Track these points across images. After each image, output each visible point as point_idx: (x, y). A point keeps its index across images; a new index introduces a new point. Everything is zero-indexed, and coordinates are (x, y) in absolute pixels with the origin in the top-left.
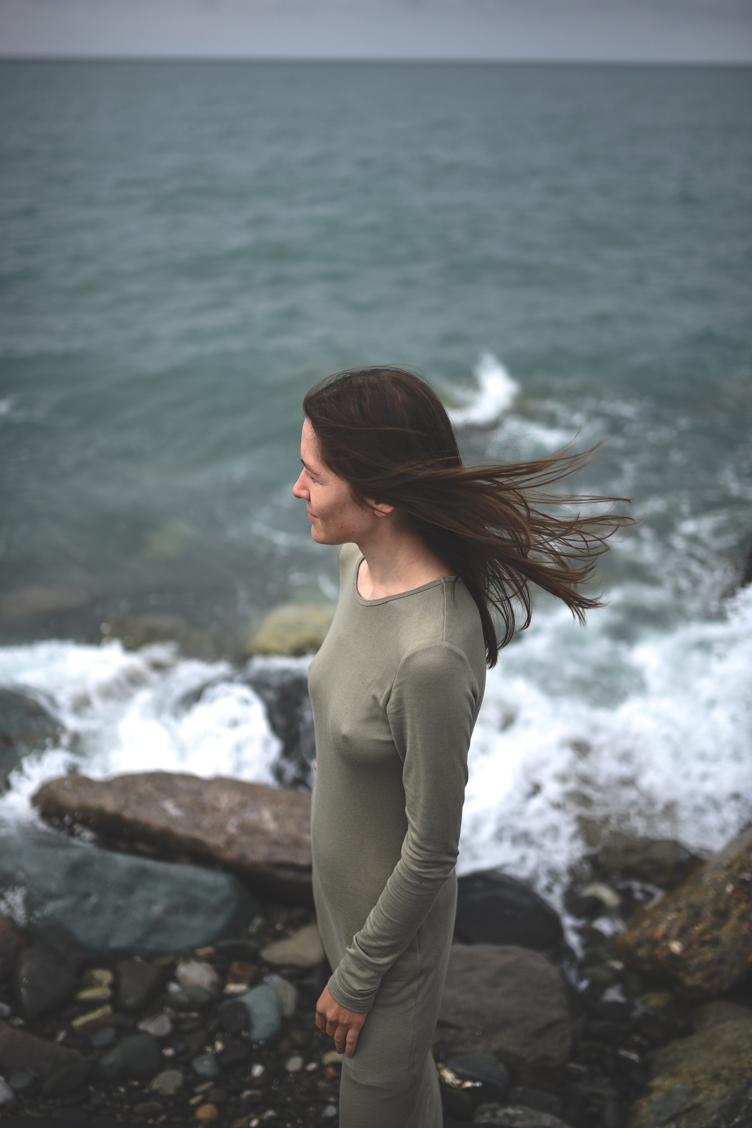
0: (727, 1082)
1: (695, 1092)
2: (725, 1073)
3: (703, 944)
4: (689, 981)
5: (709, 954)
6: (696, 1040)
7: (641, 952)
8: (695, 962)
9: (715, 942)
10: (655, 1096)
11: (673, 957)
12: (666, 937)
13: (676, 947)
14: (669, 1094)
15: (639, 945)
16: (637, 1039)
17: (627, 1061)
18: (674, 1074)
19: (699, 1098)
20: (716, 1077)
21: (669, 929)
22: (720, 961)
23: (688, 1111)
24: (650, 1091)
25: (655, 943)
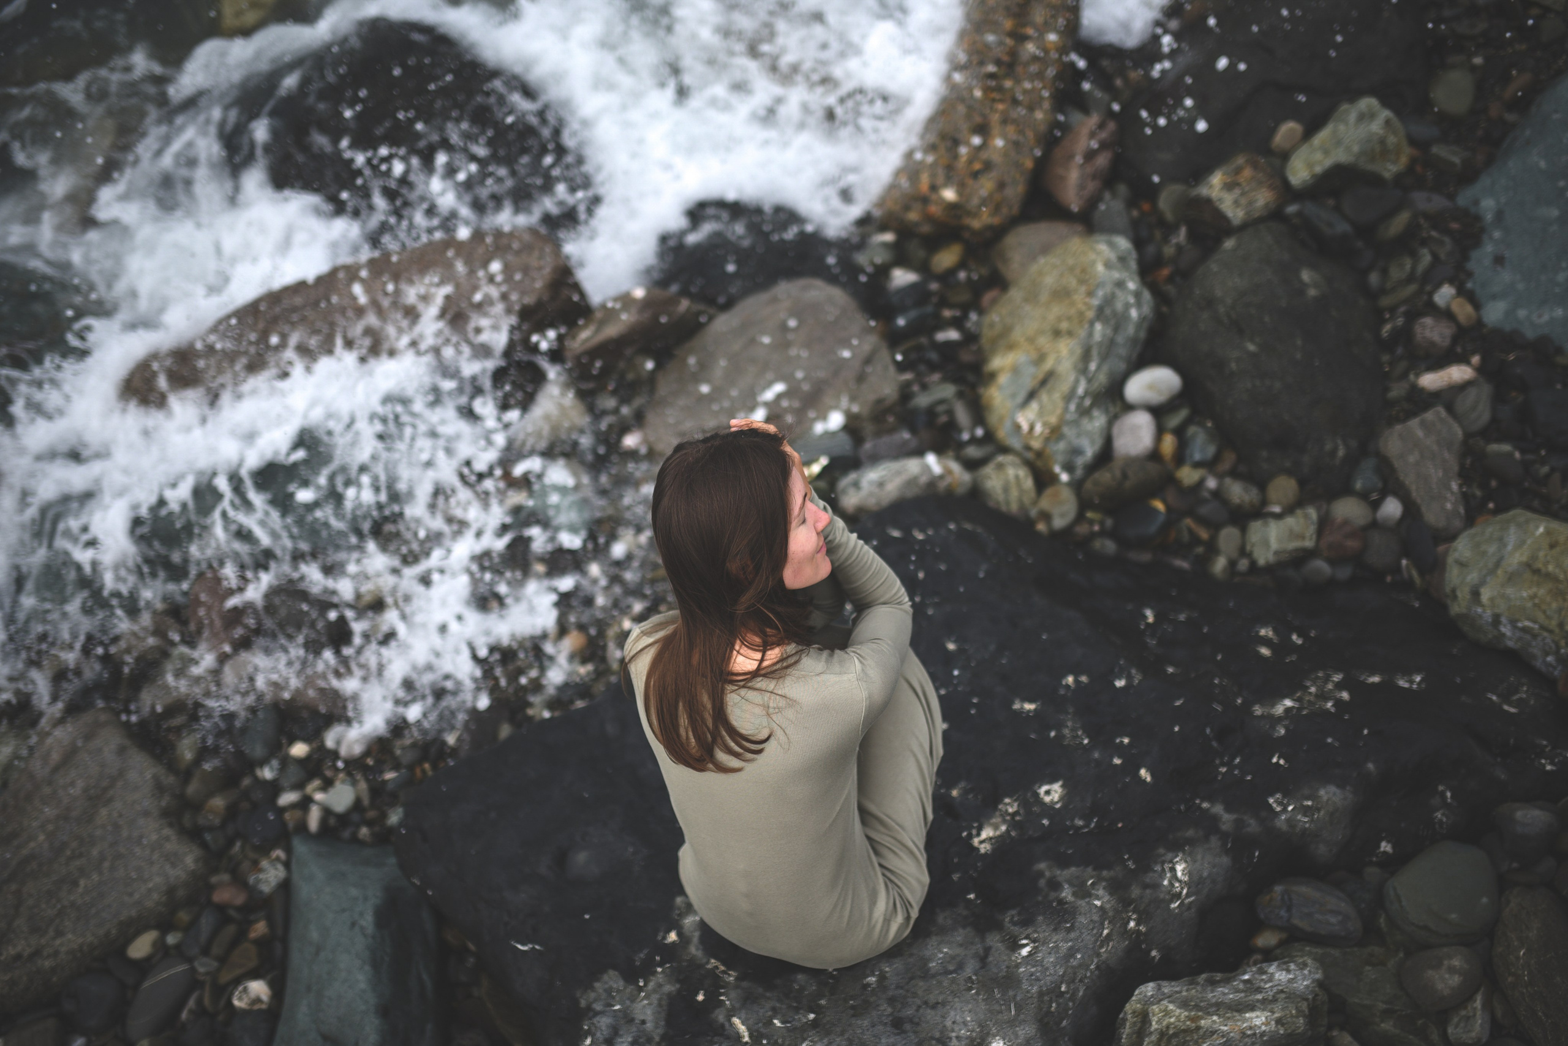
0: (1070, 334)
1: (1041, 358)
2: (1064, 325)
3: (975, 175)
4: (976, 224)
5: (986, 186)
6: (1015, 294)
7: (913, 216)
8: (975, 201)
9: (988, 166)
10: (1003, 379)
11: (952, 207)
12: (934, 188)
13: (949, 194)
14: (1015, 370)
15: (907, 208)
16: (947, 313)
17: (949, 344)
18: (1011, 347)
19: (1049, 364)
20: (1057, 333)
21: (933, 176)
22: (1001, 186)
23: (1044, 382)
24: (992, 376)
25: (925, 200)
